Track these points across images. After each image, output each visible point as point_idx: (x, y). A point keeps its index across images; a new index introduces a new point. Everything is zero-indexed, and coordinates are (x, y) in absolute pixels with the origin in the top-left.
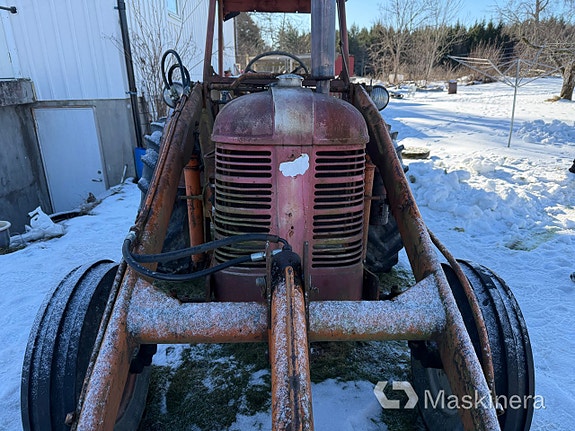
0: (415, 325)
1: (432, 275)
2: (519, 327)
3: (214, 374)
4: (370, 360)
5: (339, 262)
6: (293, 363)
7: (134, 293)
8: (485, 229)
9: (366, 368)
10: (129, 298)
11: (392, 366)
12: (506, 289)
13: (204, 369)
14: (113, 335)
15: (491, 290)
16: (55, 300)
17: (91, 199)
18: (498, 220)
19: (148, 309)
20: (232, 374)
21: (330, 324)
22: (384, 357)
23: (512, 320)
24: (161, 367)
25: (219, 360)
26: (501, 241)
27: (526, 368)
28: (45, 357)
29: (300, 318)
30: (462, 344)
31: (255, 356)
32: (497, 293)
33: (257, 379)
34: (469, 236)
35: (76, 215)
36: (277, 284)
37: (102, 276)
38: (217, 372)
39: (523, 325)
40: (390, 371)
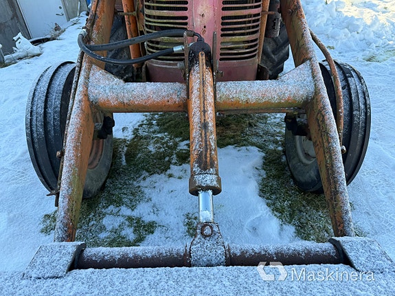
0: (292, 96)
1: (308, 62)
2: (365, 104)
3: (155, 143)
4: (257, 135)
5: (239, 56)
6: (204, 115)
7: (91, 74)
8: (350, 48)
9: (254, 140)
10: (87, 78)
11: (272, 138)
12: (360, 78)
13: (149, 140)
14: (80, 101)
15: (349, 79)
16: (39, 87)
17: (57, 28)
18: (361, 41)
19: (102, 86)
20: (166, 143)
21: (231, 97)
22: (267, 133)
23: (361, 99)
24: (119, 139)
25: (158, 135)
26: (360, 56)
27: (365, 131)
28: (39, 124)
29: (210, 90)
30: (324, 108)
31: (182, 133)
32: (353, 81)
33: (183, 146)
34: (337, 52)
35: (48, 40)
36: (193, 66)
37: (70, 71)
38: (157, 142)
39: (368, 102)
40: (270, 141)
